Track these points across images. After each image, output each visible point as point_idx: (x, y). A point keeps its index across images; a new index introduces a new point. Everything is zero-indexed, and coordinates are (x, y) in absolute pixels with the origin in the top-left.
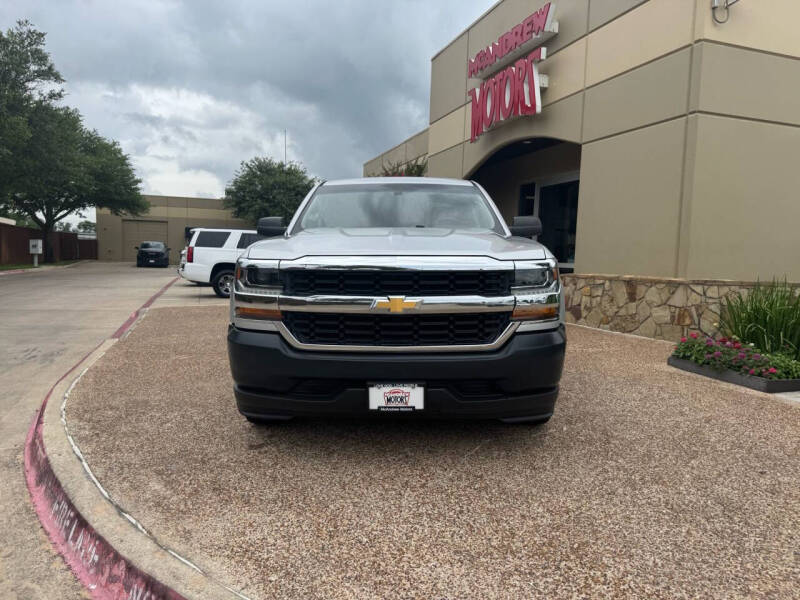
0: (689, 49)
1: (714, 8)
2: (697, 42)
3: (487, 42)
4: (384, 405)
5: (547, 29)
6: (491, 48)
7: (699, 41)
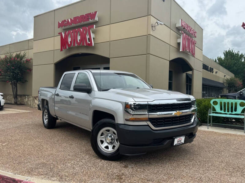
0: (146, 36)
1: (152, 26)
2: (148, 35)
3: (69, 17)
4: (177, 143)
5: (95, 19)
6: (70, 20)
7: (149, 35)
